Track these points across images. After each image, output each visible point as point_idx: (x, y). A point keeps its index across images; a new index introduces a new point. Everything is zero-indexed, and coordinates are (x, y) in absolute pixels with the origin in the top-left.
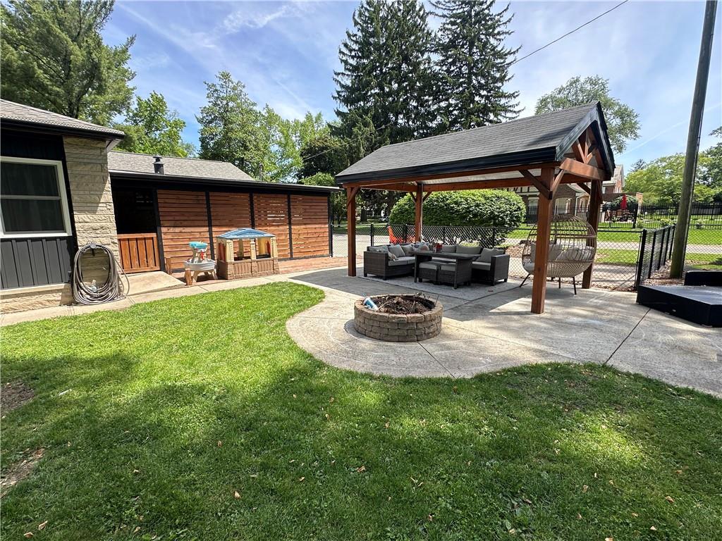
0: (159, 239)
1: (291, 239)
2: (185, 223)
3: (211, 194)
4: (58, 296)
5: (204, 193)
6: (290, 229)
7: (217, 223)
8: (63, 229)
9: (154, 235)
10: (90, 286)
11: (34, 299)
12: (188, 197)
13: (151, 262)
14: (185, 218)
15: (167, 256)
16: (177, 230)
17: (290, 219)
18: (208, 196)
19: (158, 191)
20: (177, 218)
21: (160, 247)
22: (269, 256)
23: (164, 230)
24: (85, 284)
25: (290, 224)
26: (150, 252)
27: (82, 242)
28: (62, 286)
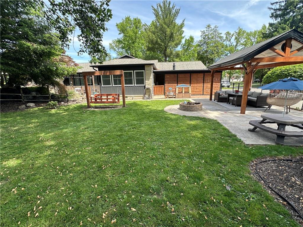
0: (165, 87)
1: (203, 88)
2: (171, 83)
3: (178, 74)
4: (142, 97)
5: (176, 74)
6: (203, 84)
7: (179, 83)
8: (144, 84)
9: (163, 86)
10: (147, 96)
11: (138, 97)
12: (172, 75)
13: (162, 93)
14: (171, 81)
15: (166, 91)
16: (169, 84)
17: (204, 81)
18: (177, 75)
19: (166, 75)
20: (169, 81)
21: (165, 89)
22: (188, 93)
23: (166, 84)
24: (146, 95)
25: (204, 83)
26: (162, 90)
27: (146, 87)
28: (143, 95)
